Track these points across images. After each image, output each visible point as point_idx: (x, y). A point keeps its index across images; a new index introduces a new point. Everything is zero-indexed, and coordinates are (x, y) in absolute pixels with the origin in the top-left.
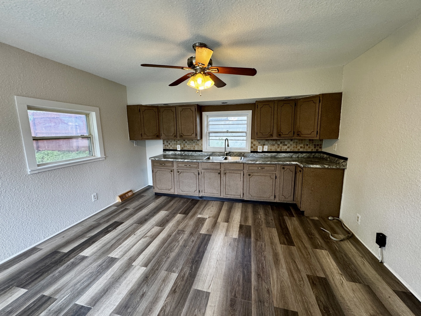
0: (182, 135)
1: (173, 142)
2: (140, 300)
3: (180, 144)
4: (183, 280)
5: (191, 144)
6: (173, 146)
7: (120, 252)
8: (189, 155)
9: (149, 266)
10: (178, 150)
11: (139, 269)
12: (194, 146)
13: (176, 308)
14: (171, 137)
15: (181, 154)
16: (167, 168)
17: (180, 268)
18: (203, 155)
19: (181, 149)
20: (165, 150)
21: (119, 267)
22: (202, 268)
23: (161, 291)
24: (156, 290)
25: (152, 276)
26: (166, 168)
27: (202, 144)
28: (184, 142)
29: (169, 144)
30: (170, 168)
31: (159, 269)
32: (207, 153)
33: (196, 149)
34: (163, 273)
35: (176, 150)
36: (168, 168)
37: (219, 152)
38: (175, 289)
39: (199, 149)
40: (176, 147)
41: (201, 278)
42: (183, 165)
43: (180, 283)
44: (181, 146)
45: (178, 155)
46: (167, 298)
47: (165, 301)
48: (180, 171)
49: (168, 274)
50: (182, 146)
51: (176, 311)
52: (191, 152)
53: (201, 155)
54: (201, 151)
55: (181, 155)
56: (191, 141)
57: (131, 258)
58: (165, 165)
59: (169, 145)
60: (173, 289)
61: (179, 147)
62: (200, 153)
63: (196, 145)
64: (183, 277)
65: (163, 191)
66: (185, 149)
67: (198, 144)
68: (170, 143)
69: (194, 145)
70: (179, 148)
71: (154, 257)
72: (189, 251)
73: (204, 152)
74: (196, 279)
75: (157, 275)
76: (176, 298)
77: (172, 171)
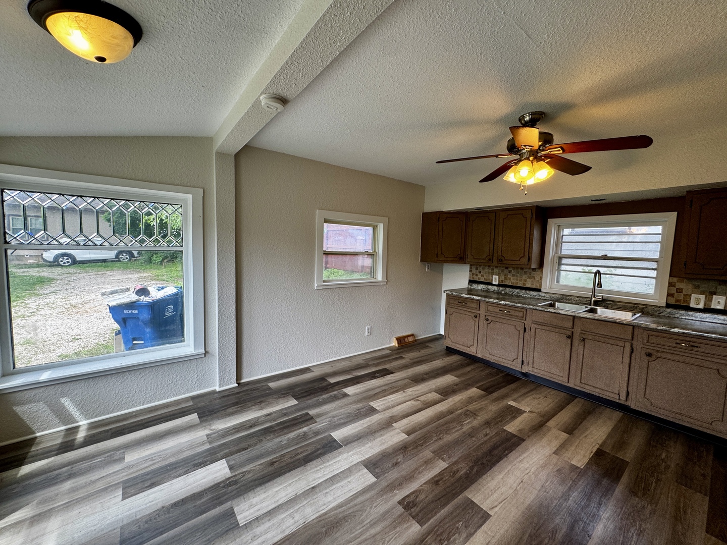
0: (502, 258)
1: (486, 270)
2: (391, 467)
3: (499, 274)
4: (453, 476)
5: (519, 275)
6: (485, 277)
7: (382, 405)
8: (512, 295)
9: (413, 436)
10: (494, 283)
11: (399, 433)
12: (526, 281)
13: (433, 502)
14: (482, 261)
15: (498, 290)
16: (469, 310)
17: (454, 459)
18: (540, 298)
19: (499, 281)
20: (471, 282)
21: (378, 420)
22: (489, 479)
23: (419, 472)
24: (413, 467)
25: (413, 449)
26: (467, 310)
27: (541, 278)
28: (506, 271)
29: (480, 272)
30: (473, 311)
31: (424, 446)
32: (551, 295)
33: (529, 285)
34: (427, 453)
35: (491, 284)
36: (471, 311)
37: (578, 297)
38: (438, 481)
39: (534, 287)
40: (491, 278)
41: (483, 490)
42: (497, 310)
43: (447, 478)
44: (499, 278)
45: (493, 292)
46: (424, 484)
47: (421, 486)
48: (489, 318)
49: (434, 458)
50: (503, 278)
51: (432, 505)
52: (517, 291)
53: (536, 297)
54: (539, 290)
55: (498, 293)
56: (519, 270)
57: (393, 416)
58: (465, 305)
59: (478, 274)
60: (436, 479)
61: (495, 278)
62: (535, 293)
63: (529, 278)
64: (455, 473)
65: (458, 346)
66: (507, 283)
67: (534, 277)
68: (482, 271)
69: (524, 277)
70: (495, 280)
71: (421, 429)
72: (475, 445)
73: (544, 292)
74: (474, 486)
75: (418, 451)
76: (436, 492)
77: (476, 317)
